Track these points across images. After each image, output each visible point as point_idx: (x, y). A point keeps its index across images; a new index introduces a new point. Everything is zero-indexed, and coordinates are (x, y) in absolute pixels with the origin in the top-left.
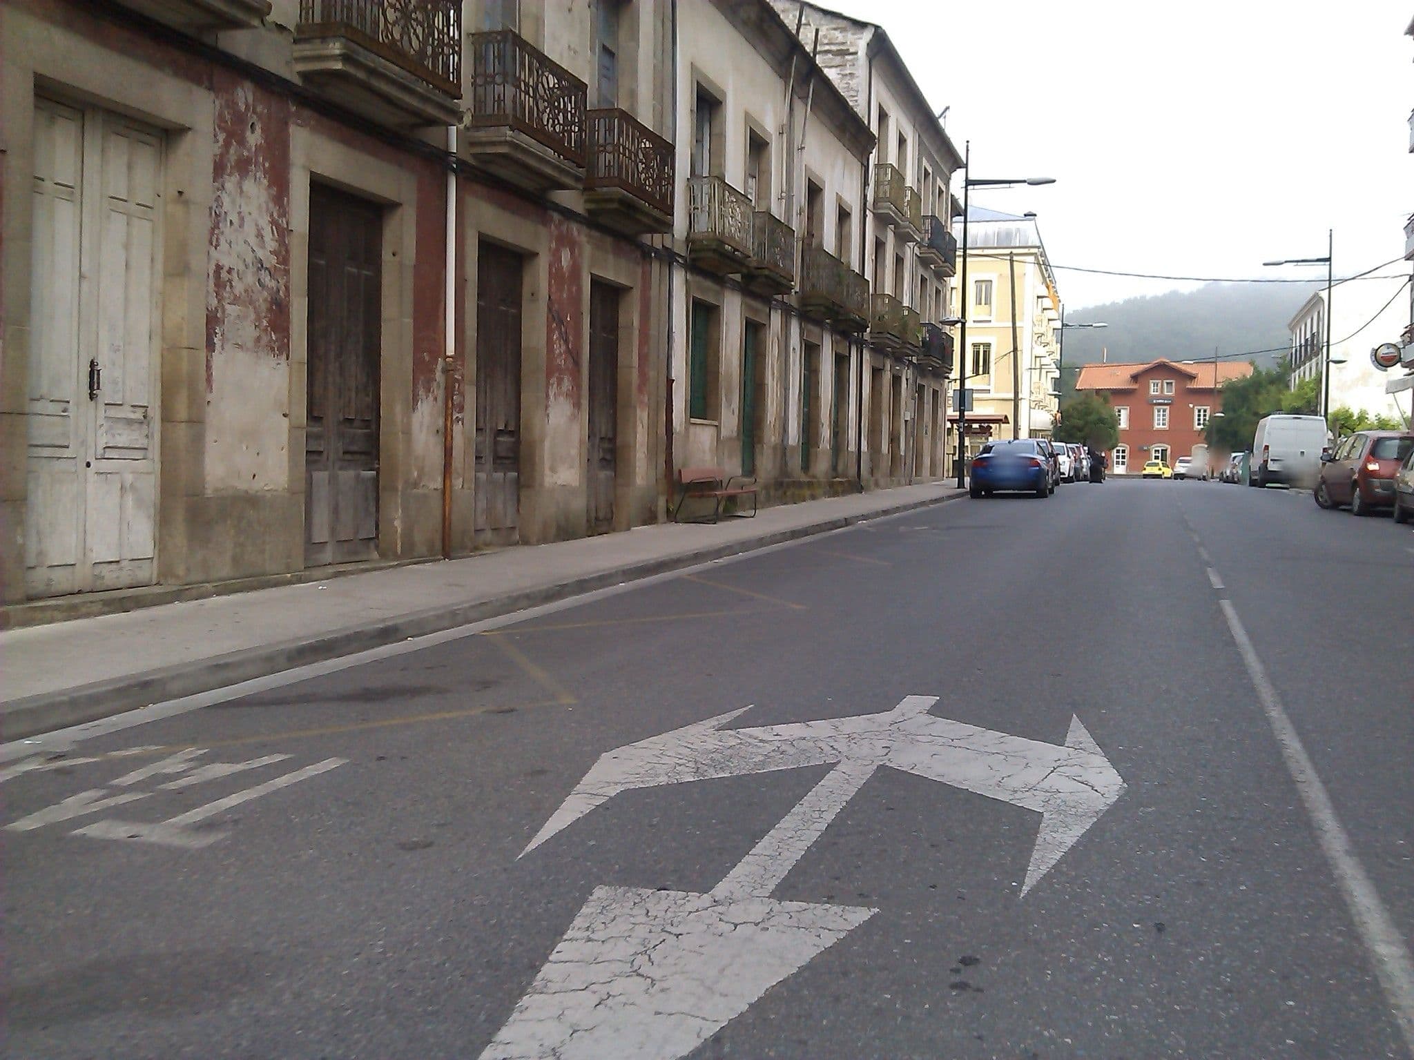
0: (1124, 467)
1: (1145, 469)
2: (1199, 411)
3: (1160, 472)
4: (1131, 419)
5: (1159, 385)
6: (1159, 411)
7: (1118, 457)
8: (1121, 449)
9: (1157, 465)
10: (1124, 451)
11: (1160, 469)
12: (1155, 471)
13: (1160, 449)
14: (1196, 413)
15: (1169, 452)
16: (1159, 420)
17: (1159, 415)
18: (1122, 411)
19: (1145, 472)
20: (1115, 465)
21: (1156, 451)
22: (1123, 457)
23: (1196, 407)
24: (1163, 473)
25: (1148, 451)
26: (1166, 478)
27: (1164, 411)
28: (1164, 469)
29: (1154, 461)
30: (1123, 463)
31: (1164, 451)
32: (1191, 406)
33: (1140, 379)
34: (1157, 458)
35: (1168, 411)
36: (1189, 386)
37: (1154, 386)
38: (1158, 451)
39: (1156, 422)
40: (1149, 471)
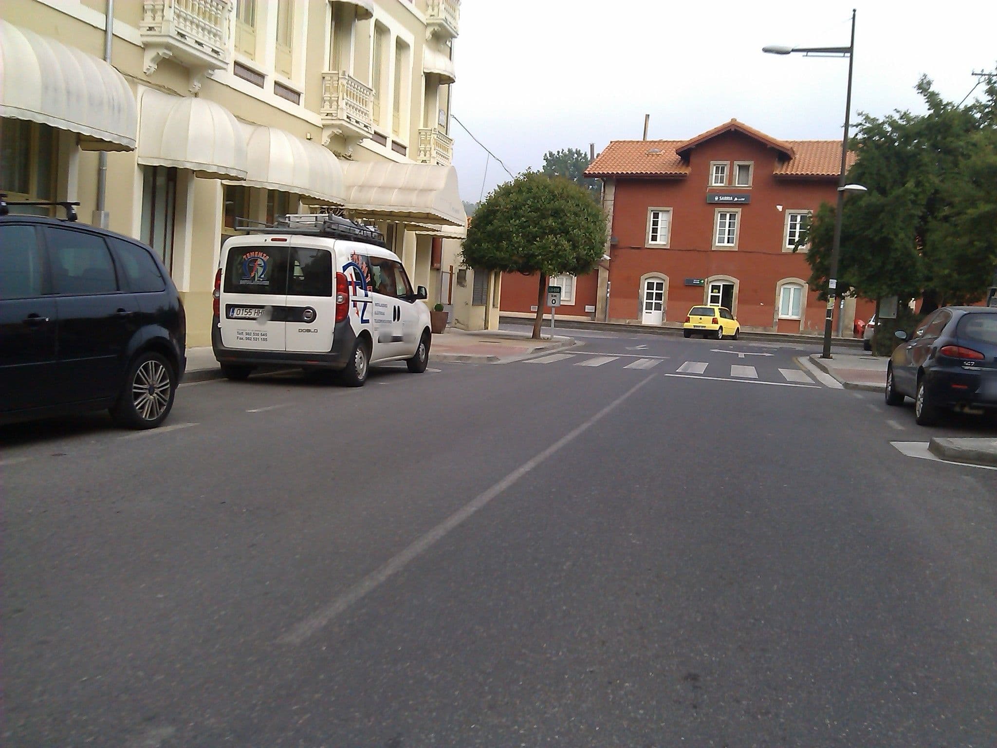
0: (659, 313)
1: (688, 320)
2: (794, 218)
3: (716, 327)
4: (675, 231)
5: (726, 170)
6: (723, 216)
7: (650, 296)
8: (655, 281)
9: (709, 312)
10: (660, 286)
11: (715, 321)
12: (706, 323)
13: (721, 284)
14: (788, 222)
15: (736, 290)
16: (722, 232)
17: (723, 225)
18: (660, 215)
19: (687, 325)
20: (644, 311)
21: (714, 287)
22: (659, 296)
23: (788, 211)
24: (721, 327)
25: (701, 286)
26: (725, 337)
27: (732, 216)
28: (722, 321)
29: (709, 305)
30: (658, 307)
31: (728, 289)
32: (780, 208)
33: (694, 160)
34: (714, 300)
35: (738, 217)
36: (778, 172)
37: (717, 172)
38: (718, 287)
39: (717, 236)
40: (695, 322)
